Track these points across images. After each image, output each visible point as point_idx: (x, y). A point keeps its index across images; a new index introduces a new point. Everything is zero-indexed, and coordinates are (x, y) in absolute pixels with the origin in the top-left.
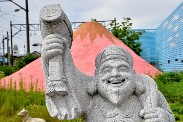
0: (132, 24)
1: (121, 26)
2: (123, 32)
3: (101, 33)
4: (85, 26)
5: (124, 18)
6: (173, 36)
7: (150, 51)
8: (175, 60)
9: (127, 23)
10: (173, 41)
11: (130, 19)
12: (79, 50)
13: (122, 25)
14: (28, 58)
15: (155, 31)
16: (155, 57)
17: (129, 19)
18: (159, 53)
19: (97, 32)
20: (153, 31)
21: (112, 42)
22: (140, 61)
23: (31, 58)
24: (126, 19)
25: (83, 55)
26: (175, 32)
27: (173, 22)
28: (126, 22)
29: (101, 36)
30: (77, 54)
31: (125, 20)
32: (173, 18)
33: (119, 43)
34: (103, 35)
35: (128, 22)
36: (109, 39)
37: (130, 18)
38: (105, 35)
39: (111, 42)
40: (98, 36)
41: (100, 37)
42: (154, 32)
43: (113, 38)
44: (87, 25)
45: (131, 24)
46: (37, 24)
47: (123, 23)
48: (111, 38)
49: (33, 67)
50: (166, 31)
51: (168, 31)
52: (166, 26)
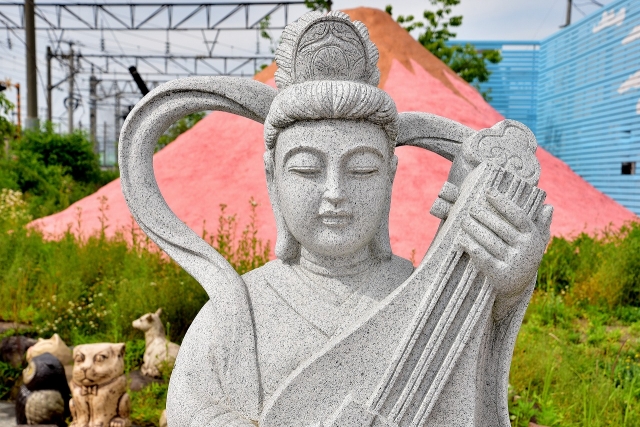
0: (461, 18)
1: (421, 25)
3: (405, 53)
9: (442, 17)
11: (456, 2)
13: (426, 23)
14: (40, 141)
15: (538, 48)
19: (390, 51)
20: (531, 48)
21: (451, 91)
23: (49, 139)
28: (440, 13)
29: (407, 64)
31: (436, 4)
34: (413, 62)
35: (448, 11)
36: (434, 76)
38: (419, 62)
40: (396, 64)
41: (402, 67)
42: (534, 52)
43: (446, 74)
45: (457, 21)
47: (427, 15)
48: (443, 74)
50: (607, 51)
51: (626, 50)
52: (609, 32)
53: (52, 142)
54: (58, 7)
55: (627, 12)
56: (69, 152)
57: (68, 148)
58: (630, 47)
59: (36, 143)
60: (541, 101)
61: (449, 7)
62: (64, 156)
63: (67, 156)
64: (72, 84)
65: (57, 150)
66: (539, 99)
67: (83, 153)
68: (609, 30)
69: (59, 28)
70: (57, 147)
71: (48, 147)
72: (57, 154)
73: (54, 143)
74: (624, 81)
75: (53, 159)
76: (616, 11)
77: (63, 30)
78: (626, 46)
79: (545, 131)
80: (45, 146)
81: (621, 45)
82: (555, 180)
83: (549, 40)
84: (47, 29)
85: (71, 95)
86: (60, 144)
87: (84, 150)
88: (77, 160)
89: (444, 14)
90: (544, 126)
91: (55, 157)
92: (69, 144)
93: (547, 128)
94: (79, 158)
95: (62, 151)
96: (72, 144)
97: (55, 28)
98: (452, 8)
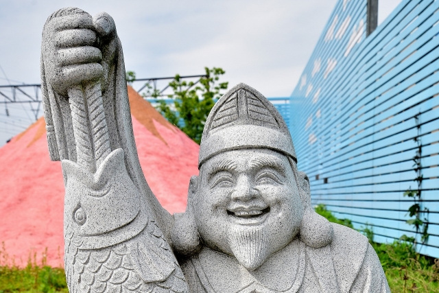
0: (227, 84)
1: (198, 88)
2: (202, 106)
5: (206, 69)
9: (214, 83)
11: (223, 73)
13: (202, 86)
17: (219, 71)
21: (151, 133)
24: (212, 71)
33: (171, 134)
35: (217, 79)
36: (142, 123)
37: (224, 70)
39: (148, 132)
43: (154, 121)
45: (225, 86)
48: (151, 121)
54: (36, 87)
61: (218, 76)
69: (37, 101)
77: (40, 102)
84: (30, 102)
97: (35, 101)
98: (220, 76)
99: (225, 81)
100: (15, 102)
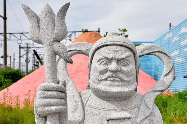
0: (128, 35)
4: (84, 37)
5: (119, 29)
6: (180, 50)
7: (144, 66)
8: (183, 77)
10: (179, 56)
11: (126, 31)
12: (81, 64)
14: (6, 72)
16: (152, 73)
17: (125, 30)
18: (158, 68)
22: (147, 78)
24: (122, 30)
25: (86, 70)
26: (183, 46)
27: (179, 35)
28: (121, 34)
30: (79, 69)
31: (120, 31)
32: (179, 31)
35: (124, 34)
37: (127, 30)
44: (85, 36)
45: (127, 36)
46: (20, 33)
49: (29, 83)
50: (168, 44)
51: (172, 44)
52: (169, 39)
53: (10, 72)
54: (20, 34)
55: (173, 33)
56: (15, 75)
57: (15, 74)
58: (174, 43)
59: (5, 73)
60: (153, 59)
61: (124, 32)
62: (13, 77)
63: (14, 76)
64: (27, 56)
65: (11, 75)
66: (153, 58)
67: (19, 75)
68: (169, 38)
69: (21, 40)
70: (11, 74)
71: (9, 74)
72: (11, 76)
73: (11, 73)
74: (172, 53)
75: (10, 77)
76: (170, 33)
77: (22, 40)
78: (172, 43)
79: (155, 68)
80: (8, 73)
81: (171, 43)
82: (145, 82)
83: (155, 41)
84: (17, 40)
85: (27, 59)
86: (12, 73)
87: (19, 74)
88: (17, 78)
89: (123, 34)
90: (155, 66)
91: (11, 77)
92: (15, 73)
93: (155, 67)
94: (18, 77)
95: (13, 75)
96: (16, 73)
97: (19, 40)
98: (125, 32)
99: (127, 34)
100: (10, 40)
